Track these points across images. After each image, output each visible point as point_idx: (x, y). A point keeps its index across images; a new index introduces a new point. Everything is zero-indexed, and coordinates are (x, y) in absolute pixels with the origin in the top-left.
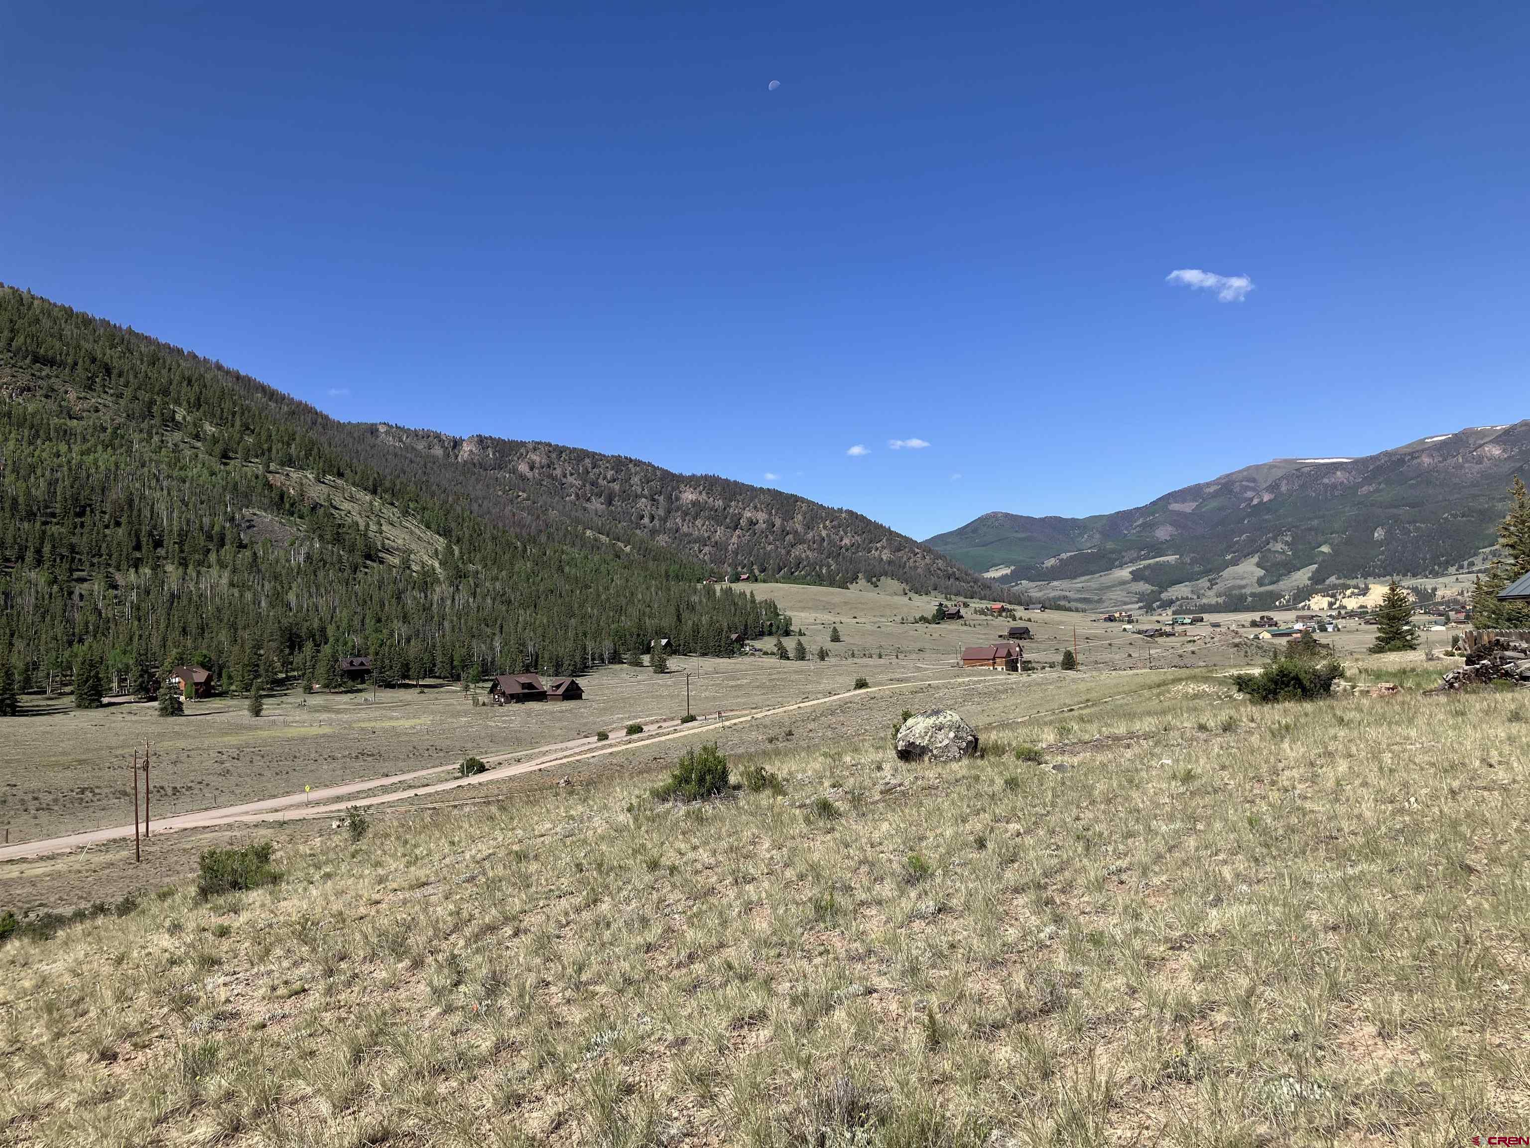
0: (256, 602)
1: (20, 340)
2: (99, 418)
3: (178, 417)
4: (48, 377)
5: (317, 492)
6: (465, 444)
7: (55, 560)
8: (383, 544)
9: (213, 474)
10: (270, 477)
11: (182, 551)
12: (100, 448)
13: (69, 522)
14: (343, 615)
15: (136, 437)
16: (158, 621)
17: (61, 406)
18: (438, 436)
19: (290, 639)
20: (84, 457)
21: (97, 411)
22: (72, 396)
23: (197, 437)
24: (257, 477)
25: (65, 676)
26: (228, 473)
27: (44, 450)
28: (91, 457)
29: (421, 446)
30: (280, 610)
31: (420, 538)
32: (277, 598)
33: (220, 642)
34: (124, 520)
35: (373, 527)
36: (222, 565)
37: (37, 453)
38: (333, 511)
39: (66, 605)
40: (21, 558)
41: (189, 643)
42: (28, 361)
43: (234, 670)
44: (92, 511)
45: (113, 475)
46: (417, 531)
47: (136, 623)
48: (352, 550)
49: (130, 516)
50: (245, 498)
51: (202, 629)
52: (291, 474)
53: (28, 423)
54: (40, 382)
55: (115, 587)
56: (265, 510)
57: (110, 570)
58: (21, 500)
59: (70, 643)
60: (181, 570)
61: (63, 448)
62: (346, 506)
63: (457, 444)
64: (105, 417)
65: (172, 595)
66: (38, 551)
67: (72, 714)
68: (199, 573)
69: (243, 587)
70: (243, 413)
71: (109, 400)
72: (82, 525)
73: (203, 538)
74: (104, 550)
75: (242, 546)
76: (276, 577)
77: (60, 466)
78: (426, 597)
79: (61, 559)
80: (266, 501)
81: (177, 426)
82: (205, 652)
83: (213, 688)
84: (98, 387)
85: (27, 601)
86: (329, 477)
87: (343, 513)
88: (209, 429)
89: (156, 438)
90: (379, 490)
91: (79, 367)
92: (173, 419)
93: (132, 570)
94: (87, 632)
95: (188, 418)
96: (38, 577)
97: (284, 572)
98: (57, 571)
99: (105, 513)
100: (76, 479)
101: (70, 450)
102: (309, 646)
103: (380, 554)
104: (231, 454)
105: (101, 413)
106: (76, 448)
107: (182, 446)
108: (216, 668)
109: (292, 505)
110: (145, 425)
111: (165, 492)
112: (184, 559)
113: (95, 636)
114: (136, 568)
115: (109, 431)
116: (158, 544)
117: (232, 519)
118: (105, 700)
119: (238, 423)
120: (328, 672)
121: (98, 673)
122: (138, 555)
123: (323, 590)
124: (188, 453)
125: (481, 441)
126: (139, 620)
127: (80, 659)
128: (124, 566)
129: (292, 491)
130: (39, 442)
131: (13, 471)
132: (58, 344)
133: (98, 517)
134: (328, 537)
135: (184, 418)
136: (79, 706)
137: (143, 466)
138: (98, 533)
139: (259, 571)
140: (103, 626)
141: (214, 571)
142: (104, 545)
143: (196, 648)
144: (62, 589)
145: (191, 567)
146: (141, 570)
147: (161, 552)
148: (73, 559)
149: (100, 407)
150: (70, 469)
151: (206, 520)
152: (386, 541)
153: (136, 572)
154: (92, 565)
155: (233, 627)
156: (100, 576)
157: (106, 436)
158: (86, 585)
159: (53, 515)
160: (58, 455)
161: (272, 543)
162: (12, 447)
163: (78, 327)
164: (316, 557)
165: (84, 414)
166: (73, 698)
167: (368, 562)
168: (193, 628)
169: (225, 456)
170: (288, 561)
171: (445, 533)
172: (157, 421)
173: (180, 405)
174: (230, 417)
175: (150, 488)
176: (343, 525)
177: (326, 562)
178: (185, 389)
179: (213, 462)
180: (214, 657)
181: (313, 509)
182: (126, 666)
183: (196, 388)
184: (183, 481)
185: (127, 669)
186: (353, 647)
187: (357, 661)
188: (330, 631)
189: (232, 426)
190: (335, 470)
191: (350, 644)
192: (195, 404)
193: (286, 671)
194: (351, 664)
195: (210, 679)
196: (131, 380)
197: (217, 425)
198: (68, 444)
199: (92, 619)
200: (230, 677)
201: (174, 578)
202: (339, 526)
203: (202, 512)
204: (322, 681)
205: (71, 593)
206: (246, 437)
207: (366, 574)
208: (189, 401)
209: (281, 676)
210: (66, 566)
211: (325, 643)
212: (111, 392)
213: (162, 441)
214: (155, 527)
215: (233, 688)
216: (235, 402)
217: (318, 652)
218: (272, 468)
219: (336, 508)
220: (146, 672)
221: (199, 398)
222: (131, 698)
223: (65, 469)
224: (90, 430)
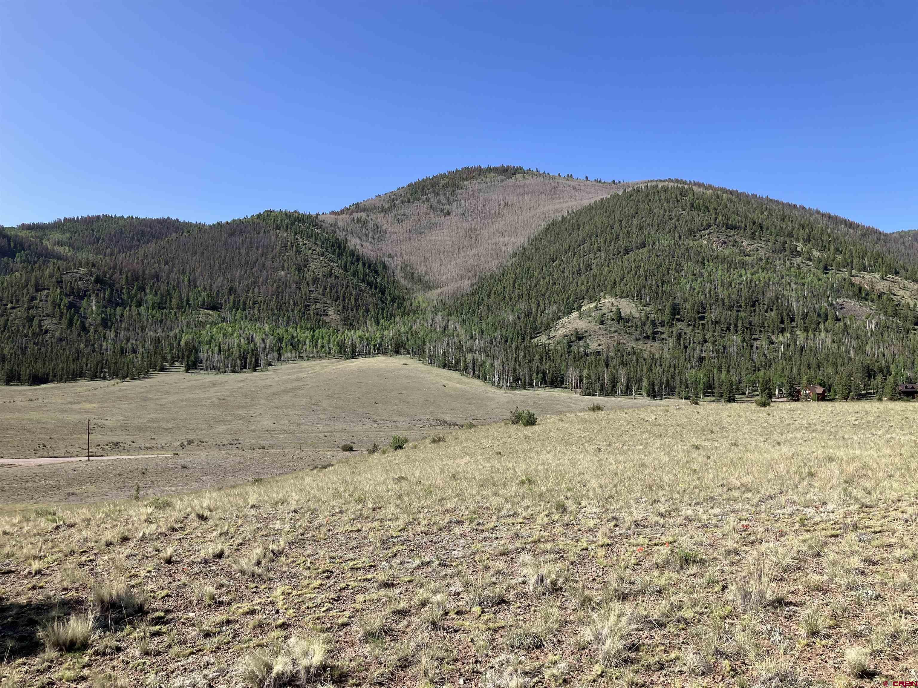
0: (847, 351)
1: (720, 218)
2: (758, 254)
3: (799, 249)
4: (734, 235)
5: (882, 286)
9: (819, 280)
10: (853, 279)
11: (805, 323)
12: (760, 270)
13: (748, 310)
14: (900, 359)
15: (778, 263)
16: (795, 361)
17: (740, 250)
19: (868, 372)
20: (753, 276)
21: (757, 250)
22: (745, 243)
23: (810, 259)
24: (845, 280)
27: (735, 274)
28: (757, 276)
30: (861, 356)
32: (860, 349)
33: (828, 373)
34: (774, 308)
36: (827, 331)
37: (731, 276)
38: (892, 297)
40: (729, 329)
41: (812, 373)
42: (724, 229)
43: (838, 388)
44: (759, 304)
47: (784, 362)
48: (905, 320)
49: (778, 306)
50: (838, 292)
51: (819, 366)
52: (865, 276)
53: (726, 260)
54: (730, 238)
55: (773, 343)
56: (850, 299)
57: (770, 334)
58: (726, 300)
60: (805, 334)
61: (743, 272)
62: (901, 293)
64: (762, 253)
65: (802, 347)
66: (736, 325)
68: (814, 335)
69: (839, 343)
71: (763, 244)
72: (755, 311)
73: (816, 316)
74: (766, 324)
75: (838, 320)
76: (858, 337)
77: (742, 281)
79: (746, 329)
80: (851, 294)
81: (799, 254)
82: (821, 378)
83: (826, 396)
84: (757, 238)
85: (733, 350)
86: (889, 276)
87: (899, 298)
88: (816, 253)
89: (788, 262)
91: (747, 228)
92: (796, 250)
93: (781, 334)
94: (761, 366)
95: (804, 249)
96: (737, 338)
97: (863, 334)
98: (745, 335)
99: (764, 304)
100: (750, 288)
101: (746, 273)
102: (879, 377)
104: (829, 267)
105: (759, 252)
106: (749, 272)
107: (802, 265)
108: (828, 386)
109: (867, 294)
110: (782, 256)
111: (794, 292)
112: (806, 327)
113: (765, 368)
114: (782, 332)
115: (764, 260)
116: (793, 320)
117: (832, 305)
119: (832, 248)
120: (892, 391)
121: (769, 386)
122: (782, 326)
124: (805, 269)
126: (786, 360)
128: (776, 332)
129: (866, 286)
130: (732, 270)
131: (721, 286)
132: (737, 218)
133: (762, 307)
134: (890, 312)
135: (802, 249)
137: (782, 278)
138: (762, 315)
139: (848, 334)
140: (769, 363)
141: (823, 334)
142: (766, 321)
143: (816, 376)
144: (747, 344)
145: (810, 332)
146: (785, 334)
147: (794, 324)
148: (752, 329)
149: (759, 248)
150: (747, 283)
151: (817, 306)
153: (783, 335)
154: (761, 331)
155: (835, 365)
156: (765, 338)
157: (762, 263)
158: (758, 342)
159: (741, 306)
160: (741, 276)
161: (855, 317)
162: (720, 274)
163: (745, 206)
164: (882, 324)
165: (752, 253)
167: (916, 327)
168: (813, 365)
169: (826, 268)
170: (865, 327)
172: (788, 252)
173: (799, 242)
174: (827, 245)
175: (786, 290)
176: (899, 305)
177: (888, 328)
178: (801, 232)
179: (819, 273)
180: (825, 380)
181: (880, 296)
182: (782, 383)
183: (807, 230)
184: (803, 285)
185: (782, 385)
186: (907, 378)
187: (910, 386)
188: (893, 368)
189: (829, 250)
190: (893, 271)
191: (905, 376)
192: (808, 240)
193: (867, 390)
194: (906, 387)
195: (824, 392)
196: (773, 231)
197: (820, 251)
198: (745, 269)
199: (764, 359)
200: (835, 391)
201: (802, 338)
202: (897, 305)
203: (815, 302)
204: (888, 397)
205: (752, 346)
206: (837, 256)
207: (915, 334)
208: (804, 239)
209: (864, 392)
210: (748, 332)
211: (890, 375)
212: (764, 239)
213: (791, 264)
214: (790, 311)
215: (837, 397)
216: (829, 235)
217: (885, 380)
218: (853, 274)
219: (894, 295)
220: (792, 387)
221: (809, 236)
222: (786, 399)
223: (745, 283)
224: (755, 261)
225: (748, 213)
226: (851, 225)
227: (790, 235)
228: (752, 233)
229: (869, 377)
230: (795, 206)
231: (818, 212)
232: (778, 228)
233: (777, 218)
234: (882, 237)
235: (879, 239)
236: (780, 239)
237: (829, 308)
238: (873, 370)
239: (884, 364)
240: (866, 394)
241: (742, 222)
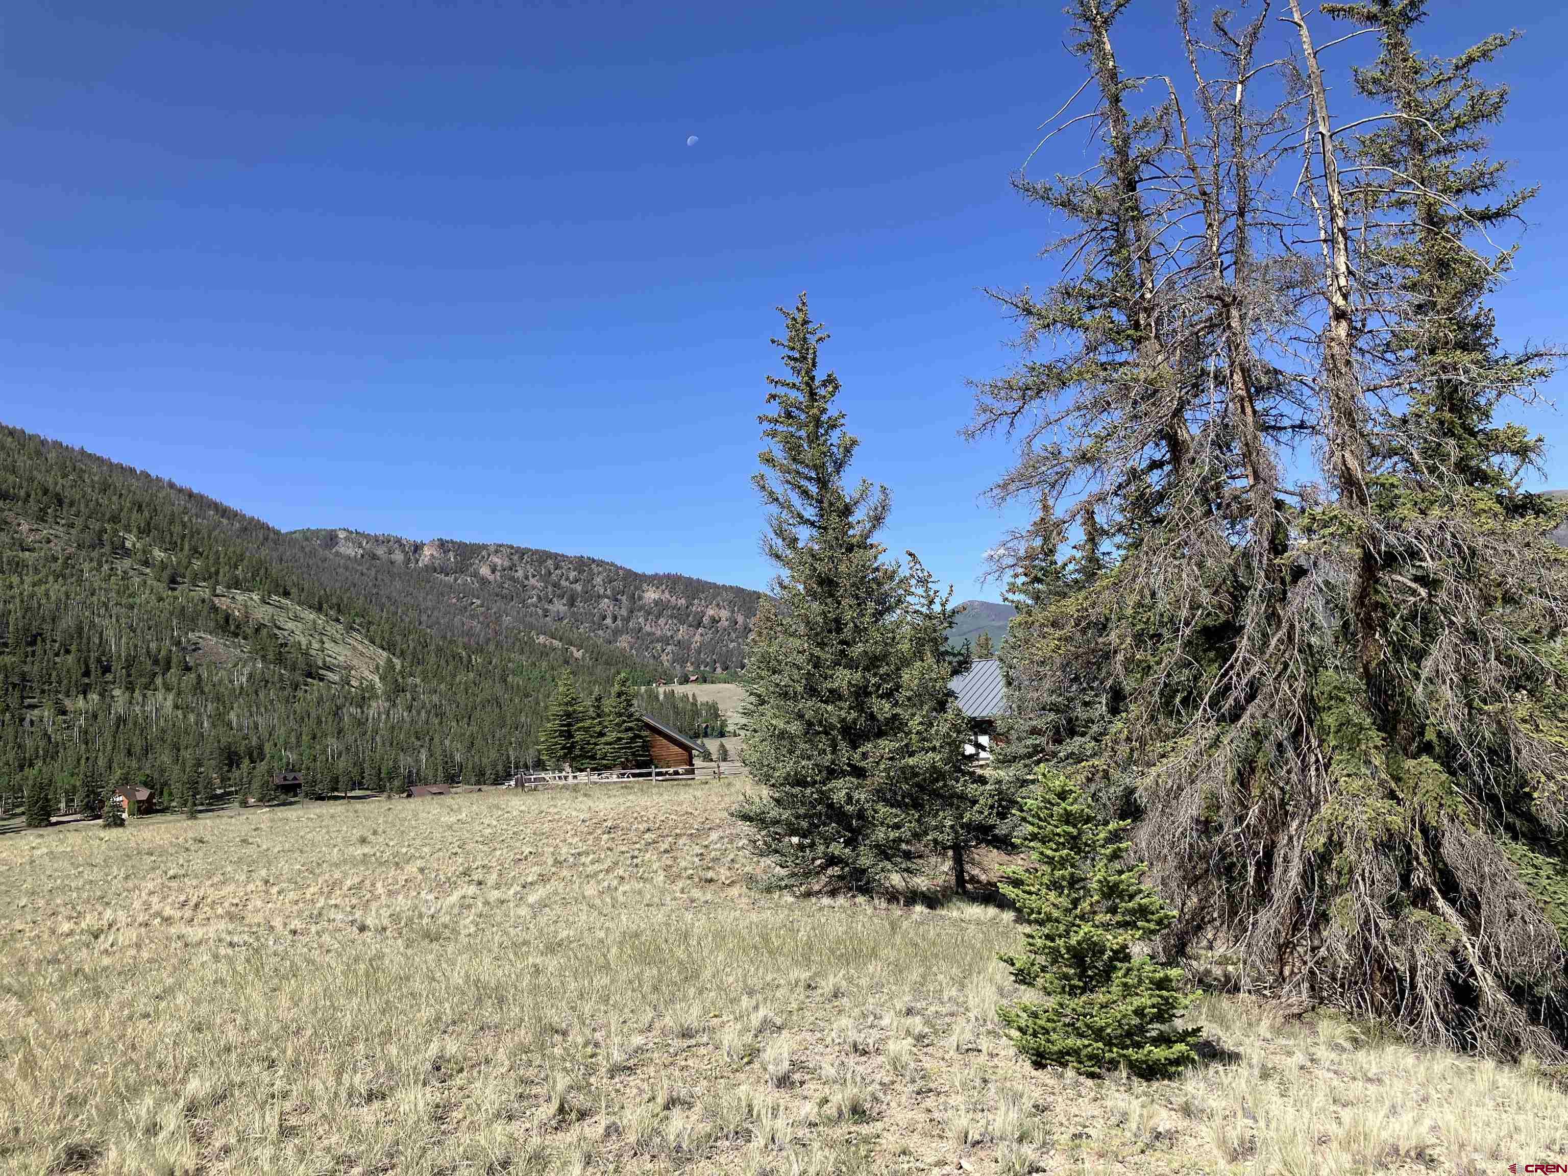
0: (199, 723)
2: (51, 549)
3: (128, 544)
5: (262, 613)
6: (426, 548)
7: (7, 690)
8: (324, 661)
9: (160, 599)
10: (216, 600)
12: (51, 579)
13: (20, 651)
14: (281, 731)
15: (86, 566)
16: (104, 744)
17: (13, 538)
18: (398, 541)
19: (228, 757)
20: (36, 589)
21: (49, 541)
22: (25, 527)
23: (146, 563)
24: (203, 601)
25: (16, 798)
26: (176, 598)
28: (43, 588)
29: (380, 551)
30: (221, 729)
31: (362, 654)
32: (219, 718)
33: (162, 762)
34: (73, 648)
35: (316, 645)
36: (168, 689)
38: (276, 631)
39: (17, 732)
41: (133, 764)
43: (176, 788)
44: (44, 640)
45: (62, 606)
46: (360, 647)
47: (83, 747)
48: (294, 669)
49: (80, 644)
50: (188, 619)
51: (146, 750)
52: (237, 597)
55: (64, 713)
56: (211, 633)
57: (60, 696)
59: (21, 768)
60: (127, 694)
61: (16, 580)
62: (290, 625)
63: (418, 548)
64: (56, 547)
65: (119, 718)
67: (23, 833)
68: (144, 696)
69: (187, 709)
70: (192, 536)
71: (60, 530)
72: (34, 652)
73: (149, 662)
74: (54, 677)
75: (188, 669)
76: (218, 698)
77: (13, 597)
78: (363, 712)
79: (14, 688)
80: (212, 624)
81: (127, 553)
82: (148, 772)
83: (155, 805)
84: (50, 518)
86: (274, 598)
87: (286, 633)
88: (158, 554)
89: (106, 567)
90: (325, 606)
91: (31, 500)
92: (123, 546)
93: (81, 697)
94: (37, 757)
95: (138, 545)
97: (226, 693)
98: (9, 700)
99: (55, 641)
100: (28, 609)
101: (22, 582)
102: (246, 763)
103: (321, 672)
104: (178, 579)
105: (52, 544)
106: (28, 580)
107: (131, 573)
108: (158, 786)
109: (238, 627)
110: (95, 554)
111: (114, 619)
112: (131, 683)
113: (45, 760)
114: (85, 693)
115: (60, 561)
116: (107, 670)
117: (178, 643)
118: (54, 819)
119: (187, 547)
120: (262, 787)
121: (47, 795)
122: (87, 681)
123: (263, 710)
124: (137, 580)
125: (442, 545)
126: (87, 744)
127: (30, 782)
128: (73, 691)
129: (237, 614)
132: (12, 479)
133: (48, 646)
134: (271, 656)
135: (134, 545)
136: (30, 825)
137: (92, 594)
138: (48, 661)
139: (203, 692)
140: (52, 752)
142: (54, 674)
143: (139, 769)
144: (13, 716)
145: (137, 691)
146: (89, 697)
147: (109, 677)
148: (25, 687)
149: (51, 537)
150: (22, 601)
151: (153, 646)
152: (328, 659)
153: (85, 698)
154: (43, 692)
155: (176, 747)
156: (50, 702)
157: (57, 566)
158: (36, 712)
159: (6, 645)
160: (12, 587)
161: (215, 665)
163: (31, 458)
164: (259, 676)
165: (36, 545)
166: (24, 818)
167: (309, 680)
168: (137, 750)
169: (173, 581)
170: (231, 681)
171: (390, 647)
172: (107, 549)
173: (130, 532)
174: (179, 541)
175: (99, 616)
176: (286, 645)
177: (267, 682)
178: (135, 515)
179: (161, 587)
180: (156, 776)
181: (257, 630)
182: (74, 787)
183: (146, 514)
184: (132, 607)
185: (74, 789)
186: (288, 764)
187: (290, 776)
188: (267, 748)
189: (182, 550)
190: (281, 590)
191: (284, 760)
192: (145, 531)
193: (225, 787)
194: (285, 779)
195: (151, 796)
196: (82, 509)
197: (166, 550)
198: (20, 575)
199: (42, 744)
200: (171, 794)
201: (121, 702)
202: (281, 645)
203: (149, 637)
204: (257, 796)
205: (22, 720)
206: (194, 561)
207: (306, 691)
208: (139, 528)
209: (219, 792)
210: (17, 694)
211: (262, 760)
212: (63, 522)
213: (112, 569)
214: (103, 654)
215: (174, 804)
216: (184, 526)
217: (254, 768)
218: (218, 592)
219: (279, 628)
220: (93, 792)
221: (149, 524)
222: (78, 817)
223: (18, 600)
224: (42, 562)
225: (35, 472)
226: (224, 512)
227: (115, 519)
228: (41, 510)
229: (230, 765)
230: (132, 471)
231: (172, 485)
232: (92, 505)
233: (93, 487)
234: (272, 535)
235: (266, 539)
236: (95, 525)
237: (174, 649)
238: (236, 753)
239: (254, 741)
240: (222, 795)
241: (21, 487)
